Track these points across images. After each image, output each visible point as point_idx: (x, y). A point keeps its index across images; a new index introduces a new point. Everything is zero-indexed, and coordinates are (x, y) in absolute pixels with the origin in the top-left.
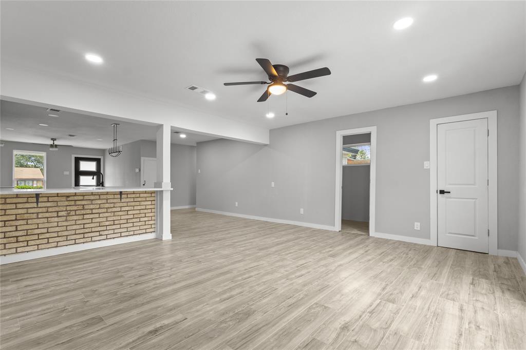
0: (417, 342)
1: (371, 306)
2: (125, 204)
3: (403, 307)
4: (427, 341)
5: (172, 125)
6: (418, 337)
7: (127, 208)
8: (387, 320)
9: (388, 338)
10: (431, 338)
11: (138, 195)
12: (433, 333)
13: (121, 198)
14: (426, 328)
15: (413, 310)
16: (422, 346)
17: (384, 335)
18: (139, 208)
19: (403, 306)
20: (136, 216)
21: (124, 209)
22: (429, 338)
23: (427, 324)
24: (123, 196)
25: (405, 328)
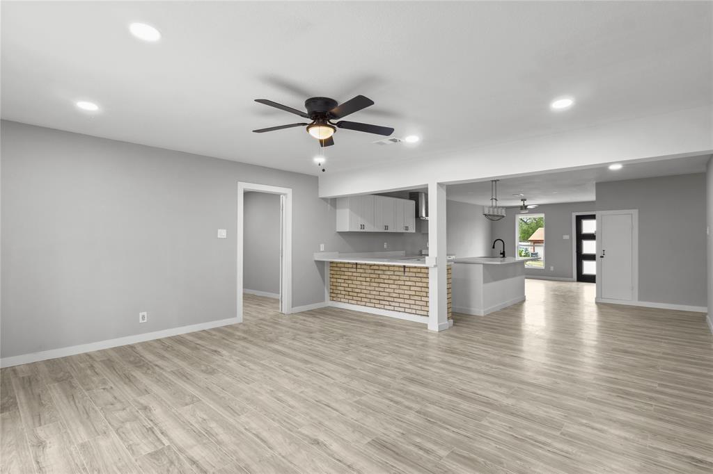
0: (80, 442)
1: (162, 433)
2: (408, 279)
3: (133, 460)
4: (72, 449)
5: (439, 182)
6: (83, 446)
7: (410, 283)
8: (127, 435)
9: (107, 427)
10: (71, 455)
11: (419, 270)
12: (74, 460)
13: (404, 272)
14: (85, 459)
15: (120, 465)
16: (73, 443)
17: (112, 426)
18: (420, 284)
19: (136, 460)
20: (417, 294)
21: (407, 283)
22: (74, 453)
23: (87, 464)
24: (407, 269)
25: (103, 443)
